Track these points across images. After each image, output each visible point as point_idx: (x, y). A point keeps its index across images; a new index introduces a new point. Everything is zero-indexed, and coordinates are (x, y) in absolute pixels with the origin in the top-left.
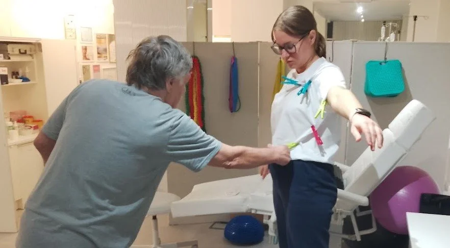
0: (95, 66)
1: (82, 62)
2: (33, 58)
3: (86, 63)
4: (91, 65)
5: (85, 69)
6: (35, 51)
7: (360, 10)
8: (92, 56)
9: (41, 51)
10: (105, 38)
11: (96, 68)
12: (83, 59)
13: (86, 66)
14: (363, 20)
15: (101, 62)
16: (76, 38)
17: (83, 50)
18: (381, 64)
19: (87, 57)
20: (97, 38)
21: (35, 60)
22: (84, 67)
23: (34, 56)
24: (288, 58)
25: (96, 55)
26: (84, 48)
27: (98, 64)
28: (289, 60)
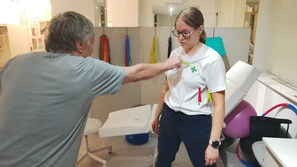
0: (39, 39)
1: (31, 37)
2: (2, 35)
3: (34, 37)
4: (37, 38)
5: (34, 41)
6: (3, 31)
7: (171, 10)
8: (38, 33)
9: (7, 31)
10: (45, 23)
11: (40, 40)
12: (32, 35)
13: (34, 39)
14: (171, 15)
15: (42, 37)
16: (28, 24)
17: (32, 30)
18: (211, 39)
19: (34, 34)
20: (40, 24)
21: (3, 36)
22: (33, 40)
23: (3, 34)
24: (183, 40)
25: (40, 33)
26: (33, 29)
27: (41, 38)
28: (183, 41)
